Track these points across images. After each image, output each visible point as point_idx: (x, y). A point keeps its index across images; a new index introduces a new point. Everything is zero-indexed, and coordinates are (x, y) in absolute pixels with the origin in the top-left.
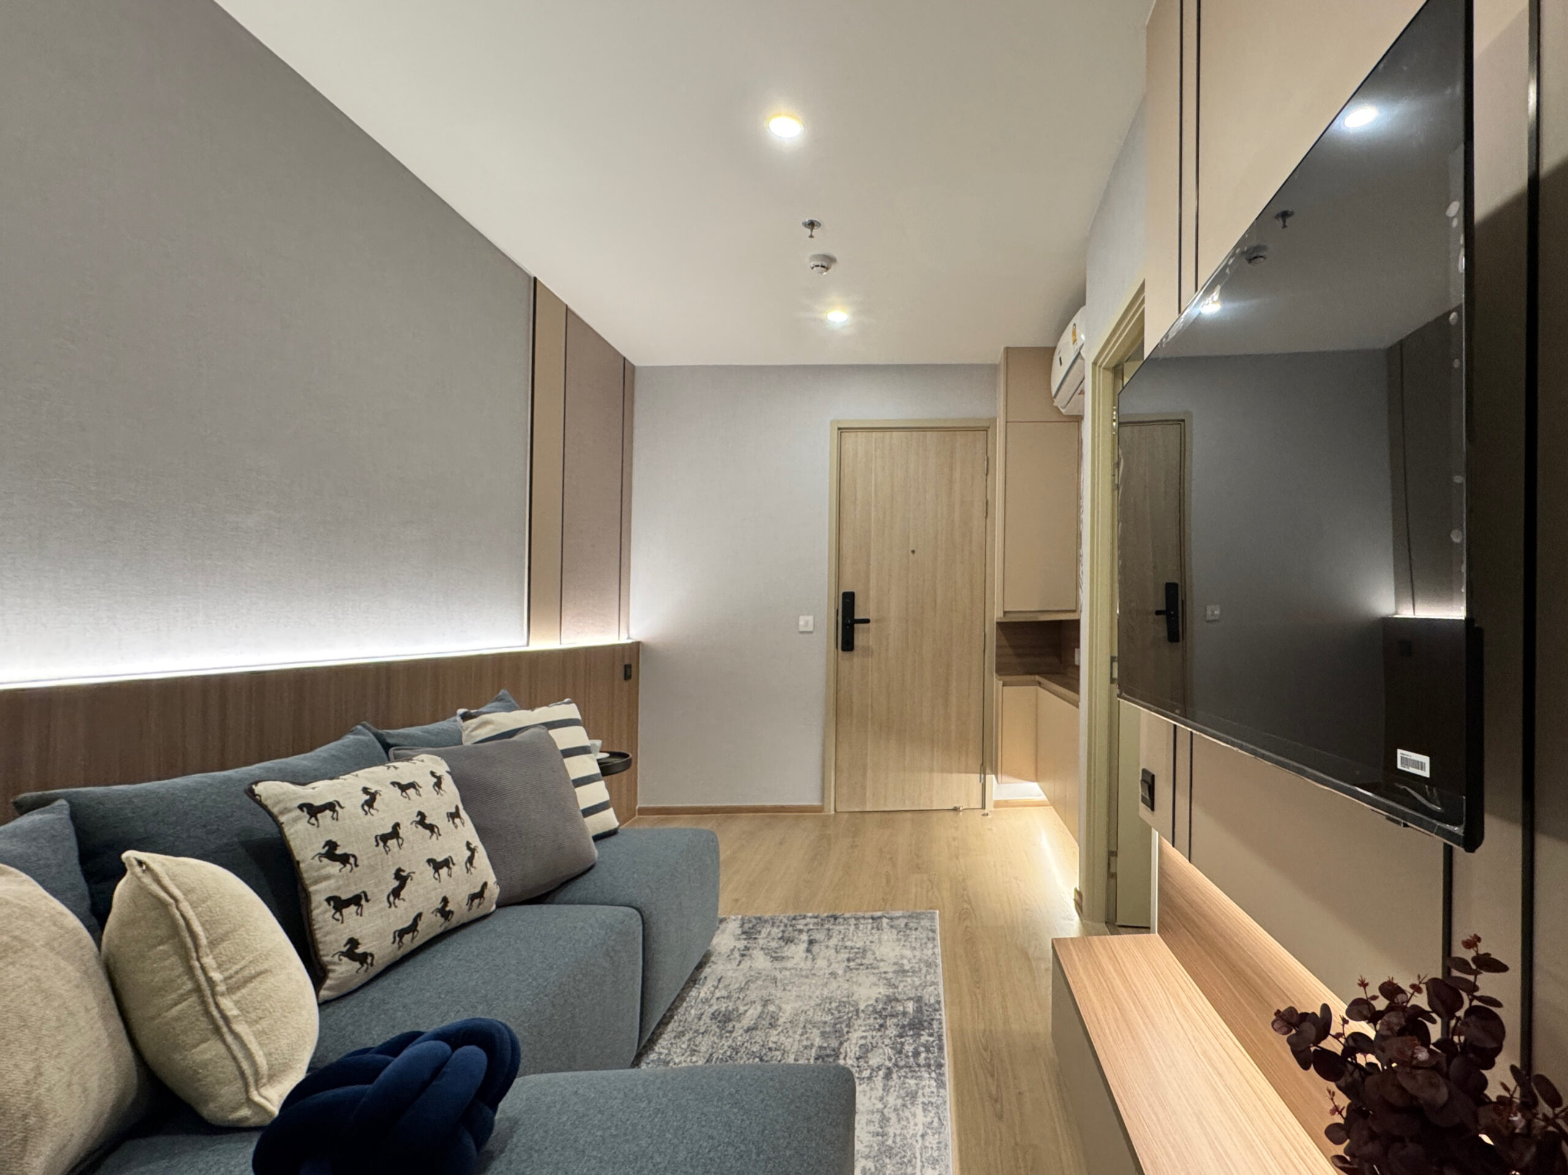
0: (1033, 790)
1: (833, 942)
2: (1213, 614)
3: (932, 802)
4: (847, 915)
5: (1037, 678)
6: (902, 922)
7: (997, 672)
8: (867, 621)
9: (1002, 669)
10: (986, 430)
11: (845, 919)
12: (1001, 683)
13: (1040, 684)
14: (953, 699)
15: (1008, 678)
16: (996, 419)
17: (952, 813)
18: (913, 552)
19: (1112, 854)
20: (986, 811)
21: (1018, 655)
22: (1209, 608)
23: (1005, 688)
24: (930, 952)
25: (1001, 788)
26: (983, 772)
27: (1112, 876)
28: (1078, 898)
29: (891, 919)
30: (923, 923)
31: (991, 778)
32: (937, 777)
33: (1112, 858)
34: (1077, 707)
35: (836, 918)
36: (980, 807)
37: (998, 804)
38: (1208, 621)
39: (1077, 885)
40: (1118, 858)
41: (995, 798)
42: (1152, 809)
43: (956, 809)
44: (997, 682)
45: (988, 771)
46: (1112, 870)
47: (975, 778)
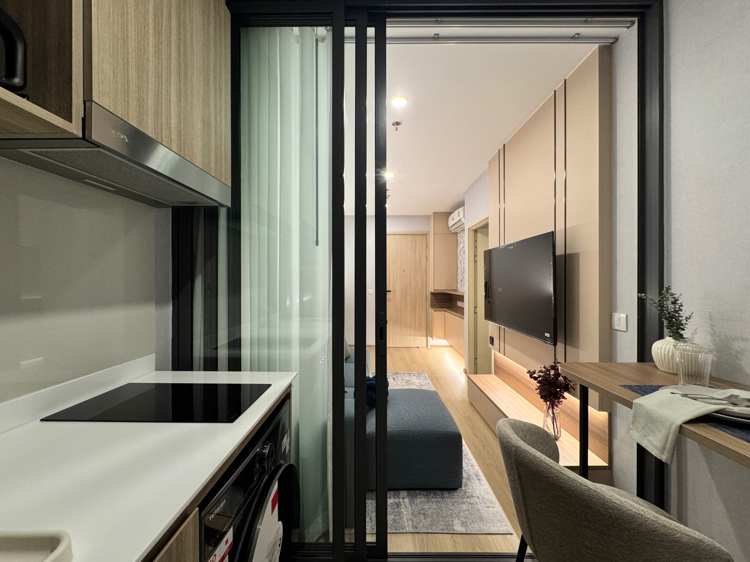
0: (444, 342)
1: (400, 378)
2: (500, 290)
3: (410, 344)
4: (400, 373)
5: (445, 309)
6: (417, 375)
7: (431, 306)
8: (390, 291)
9: (432, 306)
10: (426, 235)
11: (400, 374)
12: (433, 311)
13: (445, 311)
14: (417, 314)
15: (435, 309)
16: (429, 232)
17: (417, 348)
18: (404, 271)
19: (476, 359)
20: (428, 348)
21: (437, 302)
22: (499, 289)
23: (435, 312)
24: (427, 381)
25: (432, 341)
26: (427, 336)
27: (476, 364)
28: (465, 370)
29: (413, 374)
30: (423, 375)
31: (430, 339)
32: (412, 337)
33: (476, 360)
34: (463, 319)
35: (398, 373)
36: (426, 346)
37: (432, 346)
38: (498, 293)
39: (464, 367)
40: (478, 360)
41: (431, 344)
42: (493, 345)
43: (418, 347)
44: (431, 311)
45: (428, 336)
46: (476, 363)
47: (424, 338)
